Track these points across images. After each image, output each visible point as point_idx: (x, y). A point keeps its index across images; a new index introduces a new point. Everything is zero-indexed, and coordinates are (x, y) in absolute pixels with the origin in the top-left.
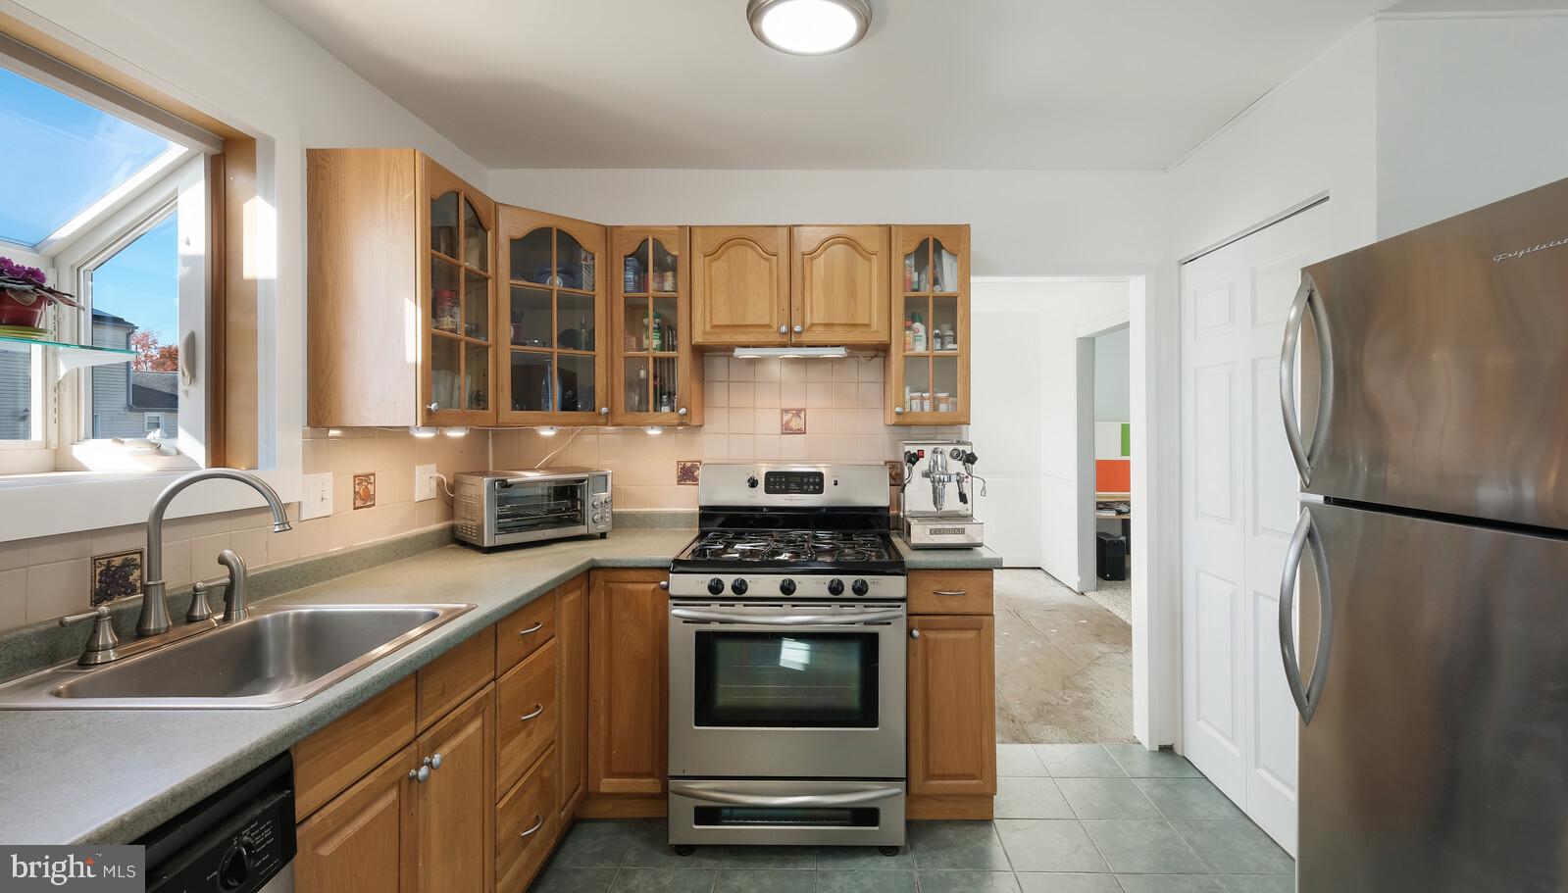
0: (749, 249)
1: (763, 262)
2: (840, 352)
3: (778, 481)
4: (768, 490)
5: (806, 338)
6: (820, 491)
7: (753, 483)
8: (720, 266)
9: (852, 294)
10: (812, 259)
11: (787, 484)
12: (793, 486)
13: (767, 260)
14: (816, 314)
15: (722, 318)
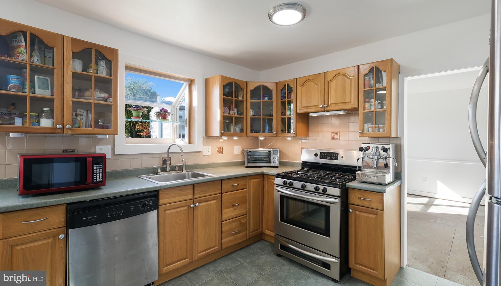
0: (312, 83)
1: (316, 85)
2: (341, 113)
3: (324, 155)
4: (320, 158)
5: (329, 109)
6: (337, 159)
7: (316, 155)
8: (304, 89)
9: (344, 92)
10: (331, 82)
11: (327, 156)
12: (328, 157)
13: (317, 85)
14: (332, 100)
15: (304, 105)
